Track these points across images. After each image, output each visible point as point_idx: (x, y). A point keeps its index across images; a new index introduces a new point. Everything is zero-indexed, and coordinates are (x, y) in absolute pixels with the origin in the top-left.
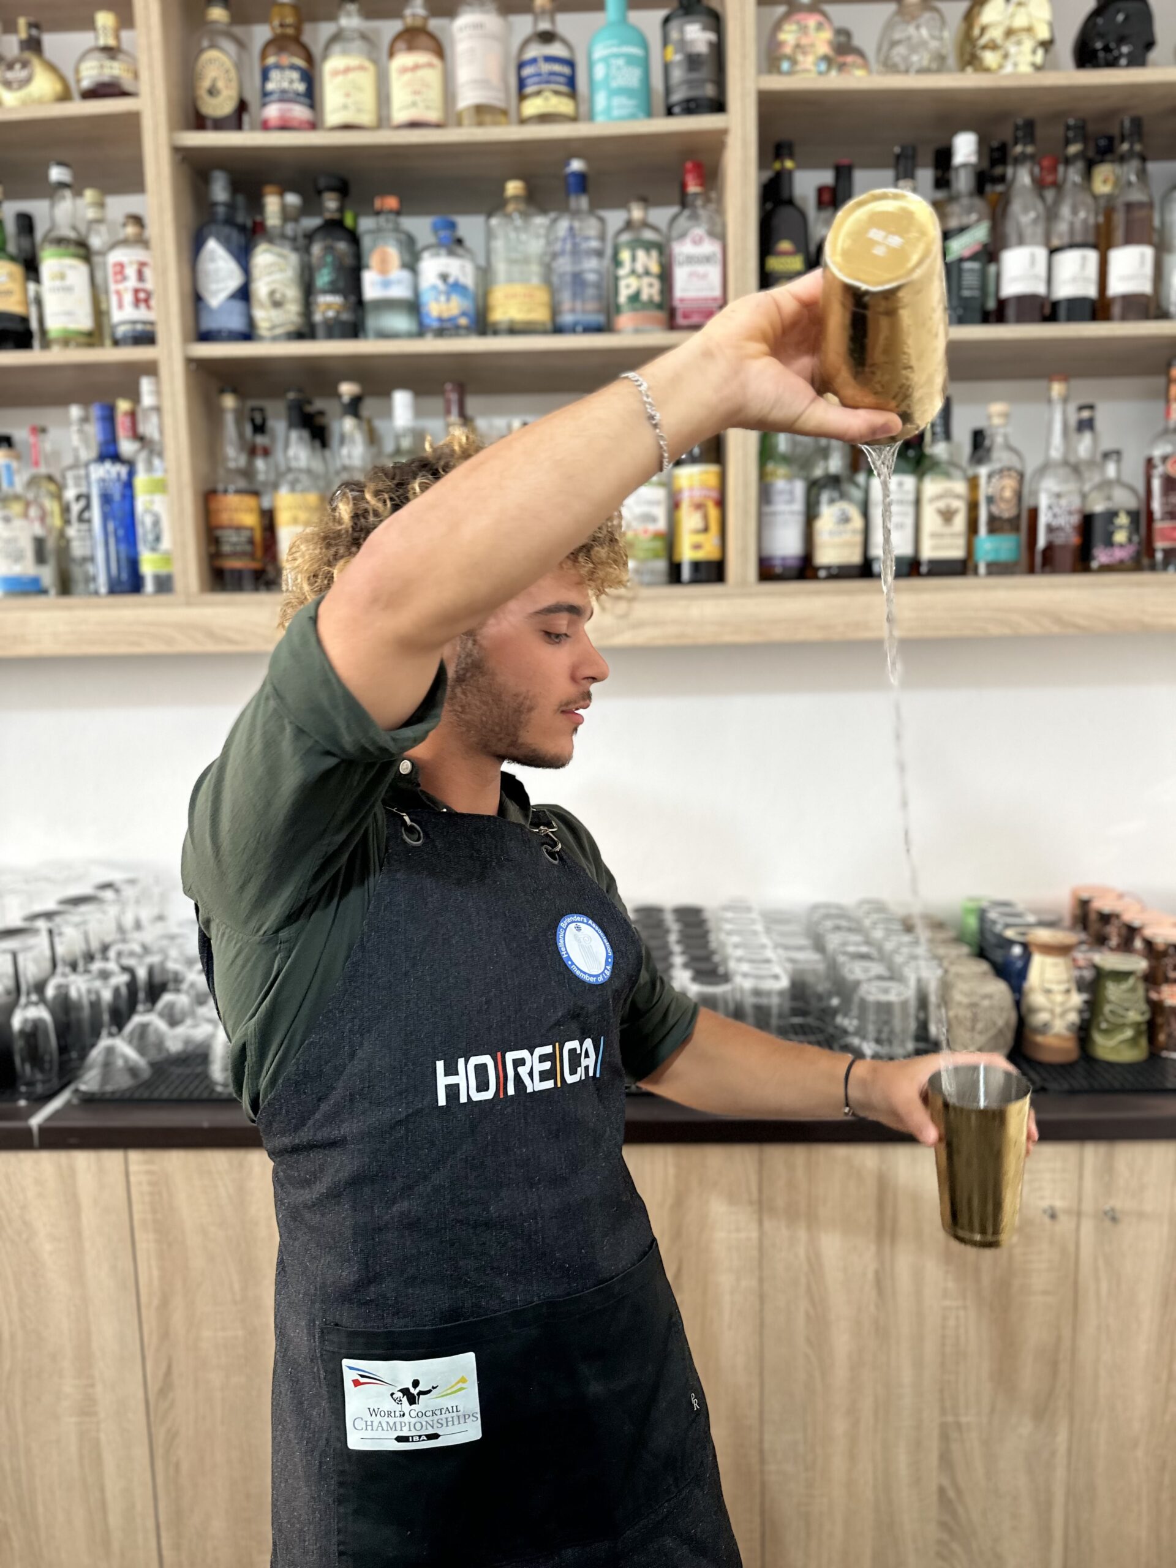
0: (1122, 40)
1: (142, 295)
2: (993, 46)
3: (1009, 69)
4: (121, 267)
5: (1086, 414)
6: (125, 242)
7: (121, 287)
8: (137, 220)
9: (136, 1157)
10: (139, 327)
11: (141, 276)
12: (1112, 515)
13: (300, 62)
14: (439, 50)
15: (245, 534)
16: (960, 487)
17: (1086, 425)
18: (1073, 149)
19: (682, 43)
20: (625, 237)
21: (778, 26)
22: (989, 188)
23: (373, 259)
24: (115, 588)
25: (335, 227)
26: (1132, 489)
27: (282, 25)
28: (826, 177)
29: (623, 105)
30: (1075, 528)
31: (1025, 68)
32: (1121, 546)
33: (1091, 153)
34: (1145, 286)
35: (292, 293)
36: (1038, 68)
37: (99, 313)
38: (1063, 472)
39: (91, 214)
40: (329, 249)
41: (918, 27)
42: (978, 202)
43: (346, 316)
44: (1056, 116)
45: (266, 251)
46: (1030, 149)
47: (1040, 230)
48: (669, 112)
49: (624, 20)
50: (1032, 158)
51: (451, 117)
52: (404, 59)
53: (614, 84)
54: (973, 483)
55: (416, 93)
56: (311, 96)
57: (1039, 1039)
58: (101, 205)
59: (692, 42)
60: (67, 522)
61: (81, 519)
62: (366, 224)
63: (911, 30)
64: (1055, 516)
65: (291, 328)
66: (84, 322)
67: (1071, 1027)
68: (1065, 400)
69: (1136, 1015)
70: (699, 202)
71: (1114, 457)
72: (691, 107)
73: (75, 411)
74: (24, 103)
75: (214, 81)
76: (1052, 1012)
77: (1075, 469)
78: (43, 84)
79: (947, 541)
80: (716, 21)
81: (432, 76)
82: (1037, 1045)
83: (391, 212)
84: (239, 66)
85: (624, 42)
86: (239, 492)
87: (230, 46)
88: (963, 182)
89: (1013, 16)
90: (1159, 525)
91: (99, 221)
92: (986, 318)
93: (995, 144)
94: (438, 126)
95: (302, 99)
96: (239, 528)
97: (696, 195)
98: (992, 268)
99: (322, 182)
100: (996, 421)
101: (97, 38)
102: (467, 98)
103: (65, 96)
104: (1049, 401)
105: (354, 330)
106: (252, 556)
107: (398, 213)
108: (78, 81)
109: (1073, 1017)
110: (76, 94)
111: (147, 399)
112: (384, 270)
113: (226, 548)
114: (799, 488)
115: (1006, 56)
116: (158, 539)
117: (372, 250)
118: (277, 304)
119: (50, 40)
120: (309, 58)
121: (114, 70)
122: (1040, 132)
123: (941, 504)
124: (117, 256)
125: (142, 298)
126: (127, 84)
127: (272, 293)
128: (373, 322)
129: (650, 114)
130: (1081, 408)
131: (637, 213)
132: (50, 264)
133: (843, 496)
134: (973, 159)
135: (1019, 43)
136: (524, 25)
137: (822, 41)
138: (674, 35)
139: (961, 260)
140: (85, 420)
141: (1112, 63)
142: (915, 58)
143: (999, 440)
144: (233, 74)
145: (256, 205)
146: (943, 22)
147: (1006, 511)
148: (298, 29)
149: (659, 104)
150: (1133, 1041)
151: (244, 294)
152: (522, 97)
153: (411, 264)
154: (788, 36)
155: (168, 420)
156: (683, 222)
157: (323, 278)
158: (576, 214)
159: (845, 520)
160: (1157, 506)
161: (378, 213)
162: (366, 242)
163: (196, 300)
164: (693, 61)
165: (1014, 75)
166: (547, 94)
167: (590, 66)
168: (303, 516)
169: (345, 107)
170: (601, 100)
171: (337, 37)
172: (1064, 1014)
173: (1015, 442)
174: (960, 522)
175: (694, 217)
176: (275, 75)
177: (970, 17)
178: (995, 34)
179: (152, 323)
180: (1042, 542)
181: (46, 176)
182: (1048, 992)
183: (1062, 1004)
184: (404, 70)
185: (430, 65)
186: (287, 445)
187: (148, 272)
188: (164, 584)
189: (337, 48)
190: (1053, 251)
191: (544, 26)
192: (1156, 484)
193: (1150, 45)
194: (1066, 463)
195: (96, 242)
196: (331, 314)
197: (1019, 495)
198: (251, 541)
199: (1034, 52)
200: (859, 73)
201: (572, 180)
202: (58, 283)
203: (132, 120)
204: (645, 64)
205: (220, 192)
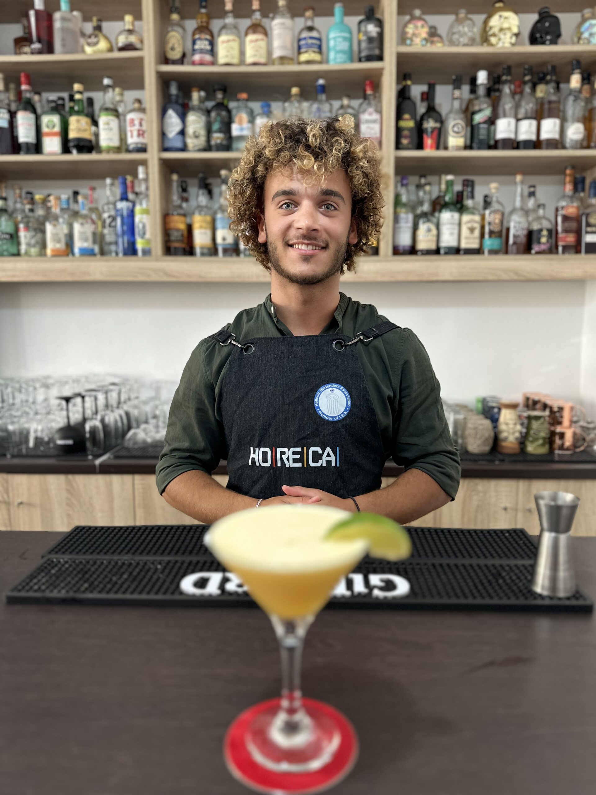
0: (547, 34)
1: (141, 132)
2: (494, 35)
3: (500, 45)
4: (132, 121)
5: (532, 189)
6: (133, 110)
7: (133, 128)
8: (139, 101)
9: (137, 477)
10: (139, 146)
11: (141, 124)
12: (540, 230)
13: (208, 37)
14: (266, 34)
15: (180, 233)
16: (477, 218)
17: (532, 194)
18: (527, 78)
19: (366, 33)
20: (341, 112)
21: (405, 26)
22: (493, 94)
23: (236, 119)
24: (126, 254)
25: (221, 106)
26: (549, 220)
27: (202, 22)
28: (425, 88)
29: (341, 57)
30: (525, 236)
31: (507, 45)
32: (544, 244)
33: (535, 80)
34: (555, 135)
35: (203, 132)
36: (513, 45)
37: (123, 139)
38: (520, 213)
39: (118, 98)
40: (218, 115)
41: (463, 27)
42: (487, 100)
43: (225, 142)
44: (521, 64)
45: (193, 115)
46: (509, 78)
47: (513, 112)
48: (360, 60)
49: (342, 22)
50: (510, 82)
51: (270, 61)
52: (251, 37)
53: (338, 48)
54: (483, 217)
55: (256, 51)
56: (213, 52)
57: (504, 444)
58: (122, 95)
59: (370, 32)
60: (104, 227)
61: (110, 226)
62: (232, 105)
63: (461, 28)
64: (517, 231)
65: (201, 147)
66: (116, 143)
67: (517, 439)
68: (522, 182)
69: (543, 434)
70: (371, 98)
71: (542, 207)
72: (369, 58)
73: (108, 181)
74: (95, 52)
75: (173, 45)
76: (508, 432)
77: (527, 212)
78: (103, 45)
79: (471, 241)
80: (380, 23)
81: (263, 44)
82: (503, 447)
83: (244, 100)
84: (184, 38)
85: (342, 31)
86: (179, 214)
87: (180, 30)
88: (481, 91)
89: (502, 23)
90: (561, 235)
91: (121, 101)
92: (490, 147)
93: (495, 75)
94: (265, 64)
95: (210, 53)
96: (178, 230)
97: (370, 95)
98: (492, 128)
99: (216, 87)
100: (493, 191)
101: (124, 25)
102: (277, 53)
103: (111, 50)
104: (515, 183)
105: (228, 148)
106: (182, 241)
107: (247, 100)
108: (117, 43)
109: (517, 435)
110: (115, 48)
111: (141, 175)
112: (240, 123)
113: (173, 238)
114: (410, 217)
115: (500, 39)
116: (144, 233)
117: (236, 115)
118: (196, 137)
119: (106, 25)
120: (212, 35)
121: (133, 39)
122: (513, 71)
123: (469, 225)
124: (130, 116)
125: (141, 134)
126: (138, 45)
127: (194, 133)
128: (235, 145)
129: (352, 61)
130: (531, 187)
131: (346, 102)
132: (103, 120)
133: (429, 221)
134: (485, 82)
135: (505, 34)
136: (300, 22)
137: (424, 32)
138: (363, 29)
139: (479, 123)
140: (112, 184)
141: (543, 43)
142: (462, 40)
143: (494, 199)
144: (181, 42)
145: (189, 97)
146: (474, 24)
147: (496, 229)
148: (208, 23)
149: (356, 57)
150: (543, 445)
151: (182, 133)
152: (299, 53)
153: (252, 121)
154: (410, 29)
155: (151, 184)
156: (364, 106)
157: (216, 126)
158: (320, 102)
159: (429, 230)
160: (560, 228)
161: (238, 100)
162: (234, 112)
163: (163, 135)
164: (370, 40)
165: (503, 47)
166: (310, 52)
167: (328, 40)
168: (204, 225)
169: (227, 56)
170: (332, 55)
171: (224, 27)
172: (513, 433)
173: (501, 200)
174: (477, 233)
175: (369, 104)
176: (198, 42)
177: (486, 22)
178: (495, 30)
179: (146, 145)
180: (511, 241)
181: (101, 82)
182: (507, 424)
183: (513, 429)
184: (252, 41)
185: (262, 40)
186: (198, 196)
187: (144, 123)
188: (147, 252)
189: (224, 31)
190: (518, 120)
191: (309, 23)
192: (560, 219)
193: (559, 35)
194: (522, 209)
195: (120, 109)
196: (219, 141)
197: (502, 222)
198: (182, 235)
199: (511, 38)
200: (439, 45)
201: (319, 88)
202: (106, 127)
203: (140, 60)
204: (350, 40)
205: (174, 90)
